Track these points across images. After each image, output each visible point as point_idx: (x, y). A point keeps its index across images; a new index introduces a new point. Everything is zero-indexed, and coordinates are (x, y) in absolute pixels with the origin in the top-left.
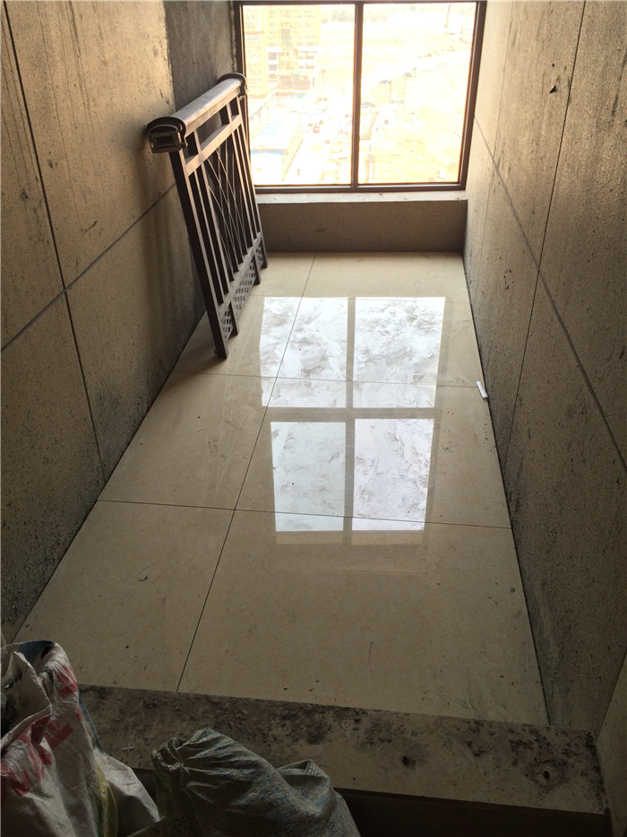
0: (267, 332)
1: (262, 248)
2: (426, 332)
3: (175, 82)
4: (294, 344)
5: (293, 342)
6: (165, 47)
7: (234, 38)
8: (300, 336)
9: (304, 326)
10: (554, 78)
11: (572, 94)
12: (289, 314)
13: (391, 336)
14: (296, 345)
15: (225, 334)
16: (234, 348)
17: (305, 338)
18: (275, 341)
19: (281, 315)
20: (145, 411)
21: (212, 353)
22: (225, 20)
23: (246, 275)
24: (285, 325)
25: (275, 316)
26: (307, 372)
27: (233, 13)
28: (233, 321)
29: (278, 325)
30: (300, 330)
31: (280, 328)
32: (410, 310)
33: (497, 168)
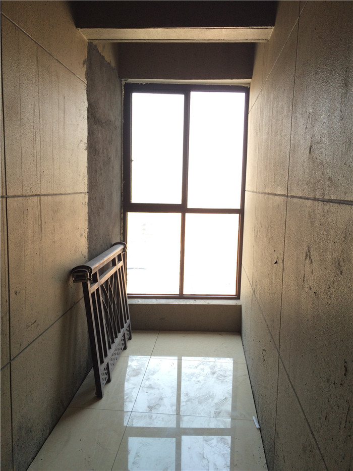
0: (128, 380)
1: (129, 328)
2: (222, 382)
3: (90, 248)
4: (144, 388)
5: (143, 387)
6: (87, 232)
7: (122, 226)
8: (147, 383)
9: (151, 377)
10: (276, 257)
11: (284, 267)
12: (142, 368)
13: (201, 384)
14: (145, 389)
15: (103, 382)
16: (107, 390)
17: (150, 385)
18: (132, 386)
19: (137, 370)
20: (47, 435)
21: (94, 394)
22: (118, 219)
23: (119, 345)
24: (139, 376)
25: (134, 370)
26: (151, 408)
27: (122, 215)
28: (108, 373)
29: (135, 376)
30: (148, 379)
31: (136, 377)
32: (213, 367)
33: (254, 292)
